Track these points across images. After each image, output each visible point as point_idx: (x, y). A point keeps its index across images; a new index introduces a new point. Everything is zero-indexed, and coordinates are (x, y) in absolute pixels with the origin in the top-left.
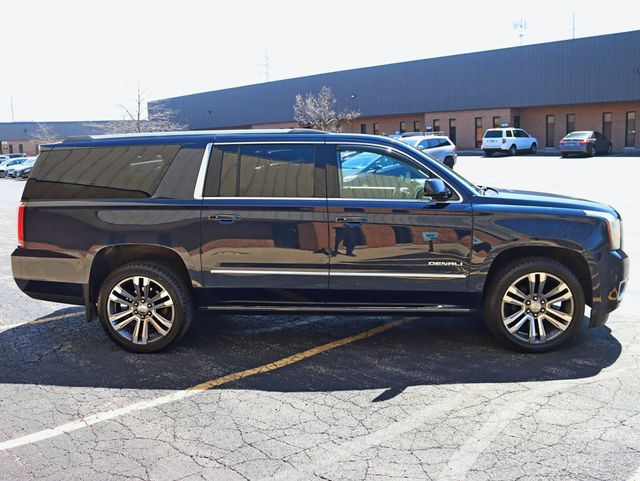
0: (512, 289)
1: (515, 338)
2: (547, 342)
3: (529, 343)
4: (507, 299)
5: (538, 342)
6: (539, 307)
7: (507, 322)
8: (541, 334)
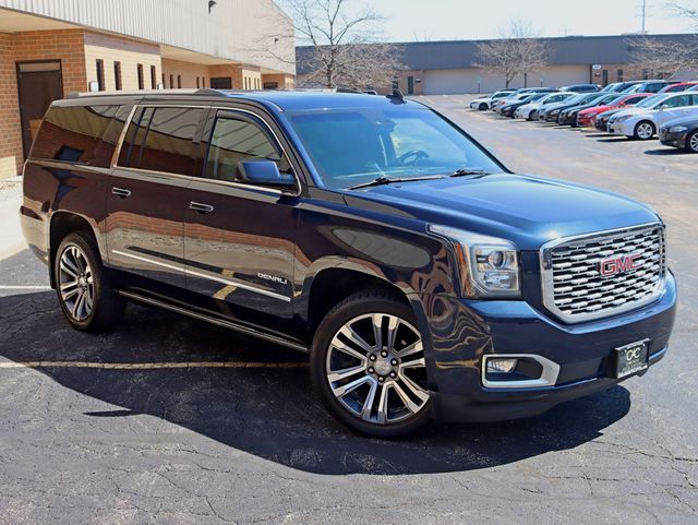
0: (346, 330)
1: (340, 404)
2: (386, 425)
3: (360, 419)
4: (337, 343)
5: (373, 420)
6: (388, 368)
7: (333, 377)
8: (380, 409)
